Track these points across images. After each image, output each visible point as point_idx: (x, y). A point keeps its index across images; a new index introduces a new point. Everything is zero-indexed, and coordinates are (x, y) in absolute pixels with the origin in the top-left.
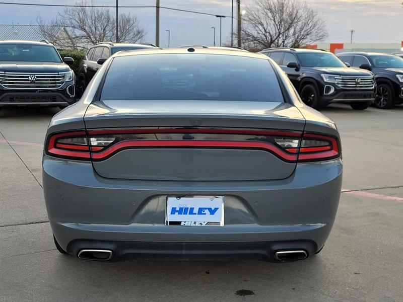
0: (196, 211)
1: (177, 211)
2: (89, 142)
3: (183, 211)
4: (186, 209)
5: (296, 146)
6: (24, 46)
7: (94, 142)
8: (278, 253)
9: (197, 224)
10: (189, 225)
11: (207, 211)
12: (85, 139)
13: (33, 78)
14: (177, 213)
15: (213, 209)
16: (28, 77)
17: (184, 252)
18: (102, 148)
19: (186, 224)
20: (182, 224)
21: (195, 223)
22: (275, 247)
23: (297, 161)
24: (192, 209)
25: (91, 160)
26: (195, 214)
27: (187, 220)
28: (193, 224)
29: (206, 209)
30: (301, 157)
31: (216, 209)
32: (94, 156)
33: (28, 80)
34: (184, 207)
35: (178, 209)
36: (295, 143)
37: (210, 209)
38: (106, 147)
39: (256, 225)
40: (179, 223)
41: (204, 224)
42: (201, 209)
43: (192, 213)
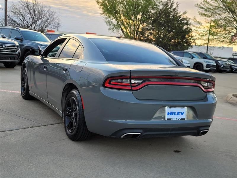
2: (130, 81)
3: (172, 114)
4: (173, 113)
7: (133, 81)
8: (202, 131)
9: (177, 119)
10: (174, 120)
11: (180, 114)
12: (129, 80)
14: (169, 115)
15: (182, 113)
17: (169, 132)
18: (137, 85)
19: (173, 120)
20: (172, 120)
21: (176, 119)
22: (200, 129)
23: (207, 92)
24: (175, 113)
25: (132, 90)
26: (176, 115)
27: (174, 118)
28: (176, 120)
29: (180, 112)
31: (183, 113)
32: (133, 88)
34: (172, 112)
35: (170, 113)
37: (181, 113)
38: (139, 84)
40: (171, 119)
41: (180, 119)
42: (178, 113)
43: (175, 115)
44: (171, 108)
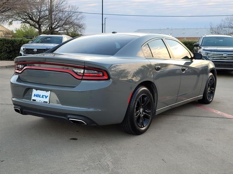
0: (41, 96)
1: (35, 96)
5: (82, 72)
6: (220, 38)
8: (70, 119)
9: (41, 102)
11: (44, 97)
13: (225, 55)
16: (223, 54)
18: (21, 69)
22: (69, 116)
23: (82, 79)
24: (40, 95)
25: (19, 73)
27: (38, 99)
28: (39, 101)
30: (84, 78)
31: (47, 96)
33: (223, 56)
35: (36, 95)
36: (82, 71)
37: (45, 96)
39: (60, 105)
40: (35, 100)
41: (43, 102)
42: (43, 96)
43: (40, 97)
44: (38, 90)
